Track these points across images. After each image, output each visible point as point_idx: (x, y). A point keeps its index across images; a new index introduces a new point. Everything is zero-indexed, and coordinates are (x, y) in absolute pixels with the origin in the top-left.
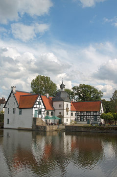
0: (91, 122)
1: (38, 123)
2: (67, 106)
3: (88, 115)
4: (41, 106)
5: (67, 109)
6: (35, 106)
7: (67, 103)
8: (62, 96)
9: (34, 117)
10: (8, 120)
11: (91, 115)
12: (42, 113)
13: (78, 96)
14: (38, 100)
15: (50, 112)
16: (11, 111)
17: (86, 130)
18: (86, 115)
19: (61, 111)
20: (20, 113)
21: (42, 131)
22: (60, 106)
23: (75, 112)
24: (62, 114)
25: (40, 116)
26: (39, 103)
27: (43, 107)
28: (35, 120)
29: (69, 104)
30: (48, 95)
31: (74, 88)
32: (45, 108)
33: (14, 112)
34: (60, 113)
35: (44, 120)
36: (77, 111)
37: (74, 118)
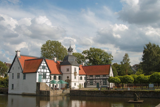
0: (100, 86)
1: (42, 88)
2: (75, 70)
3: (98, 79)
4: (45, 71)
5: (75, 73)
6: (39, 70)
7: (75, 67)
8: (70, 60)
9: (37, 81)
10: (13, 85)
11: (100, 79)
12: (47, 77)
13: (88, 60)
14: (42, 65)
15: (57, 77)
16: (16, 76)
17: (90, 95)
18: (96, 79)
19: (69, 75)
20: (24, 78)
21: (45, 96)
22: (68, 70)
23: (85, 76)
24: (69, 79)
25: (44, 81)
26: (44, 68)
27: (48, 71)
28: (38, 84)
29: (77, 68)
30: (56, 59)
31: (84, 52)
32: (50, 72)
33: (18, 77)
34: (68, 77)
35: (48, 84)
36: (86, 75)
37: (83, 82)
